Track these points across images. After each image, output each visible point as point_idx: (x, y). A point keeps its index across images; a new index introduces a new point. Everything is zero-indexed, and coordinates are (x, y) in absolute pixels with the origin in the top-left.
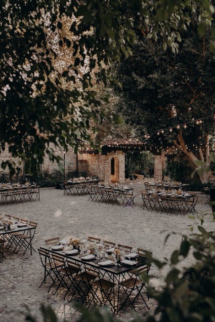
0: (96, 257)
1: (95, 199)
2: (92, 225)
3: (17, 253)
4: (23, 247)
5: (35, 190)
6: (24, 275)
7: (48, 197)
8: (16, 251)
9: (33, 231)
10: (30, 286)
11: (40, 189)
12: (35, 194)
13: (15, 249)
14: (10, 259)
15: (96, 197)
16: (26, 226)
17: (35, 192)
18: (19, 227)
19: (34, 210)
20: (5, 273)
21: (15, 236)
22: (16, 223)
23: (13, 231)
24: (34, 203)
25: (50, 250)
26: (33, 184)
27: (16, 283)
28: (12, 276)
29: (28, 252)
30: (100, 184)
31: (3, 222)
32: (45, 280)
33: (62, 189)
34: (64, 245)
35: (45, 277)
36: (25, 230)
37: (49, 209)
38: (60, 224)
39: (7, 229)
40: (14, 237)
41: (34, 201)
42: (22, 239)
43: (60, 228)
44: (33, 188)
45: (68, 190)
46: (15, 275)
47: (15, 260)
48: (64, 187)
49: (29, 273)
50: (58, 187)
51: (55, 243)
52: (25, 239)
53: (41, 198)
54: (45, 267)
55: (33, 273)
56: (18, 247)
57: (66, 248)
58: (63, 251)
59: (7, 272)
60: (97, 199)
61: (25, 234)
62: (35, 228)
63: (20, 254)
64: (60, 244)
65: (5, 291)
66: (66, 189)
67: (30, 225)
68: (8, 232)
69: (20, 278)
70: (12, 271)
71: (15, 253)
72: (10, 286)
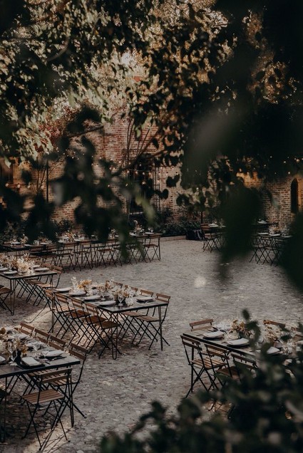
0: (282, 352)
1: (263, 258)
2: (262, 304)
3: (137, 346)
4: (146, 337)
5: (152, 240)
6: (155, 380)
7: (174, 254)
8: (135, 343)
9: (163, 309)
10: (170, 396)
11: (161, 239)
12: (151, 248)
13: (133, 340)
14: (128, 354)
15: (265, 253)
16: (151, 301)
17: (153, 245)
18: (140, 301)
19: (153, 276)
20: (123, 375)
21: (133, 317)
22: (134, 296)
23: (131, 307)
24: (151, 265)
25: (201, 338)
26: (148, 231)
27: (144, 390)
28: (136, 380)
29: (157, 345)
30: (272, 229)
31: (115, 293)
32: (192, 389)
33: (198, 240)
34: (223, 331)
35: (192, 385)
36: (148, 307)
37: (180, 275)
38: (204, 301)
39: (121, 305)
40: (130, 319)
41: (151, 260)
42: (145, 323)
43: (204, 307)
44: (149, 237)
45: (211, 242)
46: (141, 379)
47: (137, 357)
48: (202, 235)
49: (163, 376)
50: (191, 236)
51: (206, 328)
52: (150, 322)
53: (162, 255)
54: (192, 365)
55: (170, 378)
56: (138, 336)
57: (228, 336)
58: (224, 341)
59: (128, 374)
60: (268, 259)
61: (150, 314)
62: (167, 305)
63: (142, 348)
64: (216, 330)
65: (130, 400)
66: (206, 239)
67: (157, 299)
68: (124, 309)
69: (150, 384)
70: (135, 372)
71: (133, 345)
72: (137, 393)
